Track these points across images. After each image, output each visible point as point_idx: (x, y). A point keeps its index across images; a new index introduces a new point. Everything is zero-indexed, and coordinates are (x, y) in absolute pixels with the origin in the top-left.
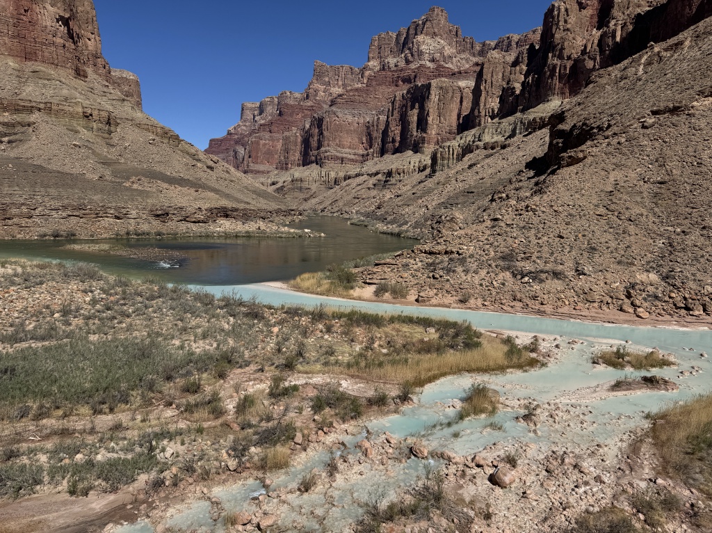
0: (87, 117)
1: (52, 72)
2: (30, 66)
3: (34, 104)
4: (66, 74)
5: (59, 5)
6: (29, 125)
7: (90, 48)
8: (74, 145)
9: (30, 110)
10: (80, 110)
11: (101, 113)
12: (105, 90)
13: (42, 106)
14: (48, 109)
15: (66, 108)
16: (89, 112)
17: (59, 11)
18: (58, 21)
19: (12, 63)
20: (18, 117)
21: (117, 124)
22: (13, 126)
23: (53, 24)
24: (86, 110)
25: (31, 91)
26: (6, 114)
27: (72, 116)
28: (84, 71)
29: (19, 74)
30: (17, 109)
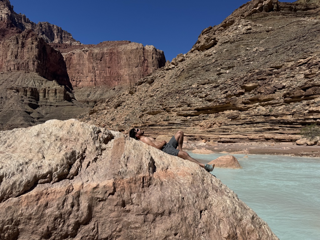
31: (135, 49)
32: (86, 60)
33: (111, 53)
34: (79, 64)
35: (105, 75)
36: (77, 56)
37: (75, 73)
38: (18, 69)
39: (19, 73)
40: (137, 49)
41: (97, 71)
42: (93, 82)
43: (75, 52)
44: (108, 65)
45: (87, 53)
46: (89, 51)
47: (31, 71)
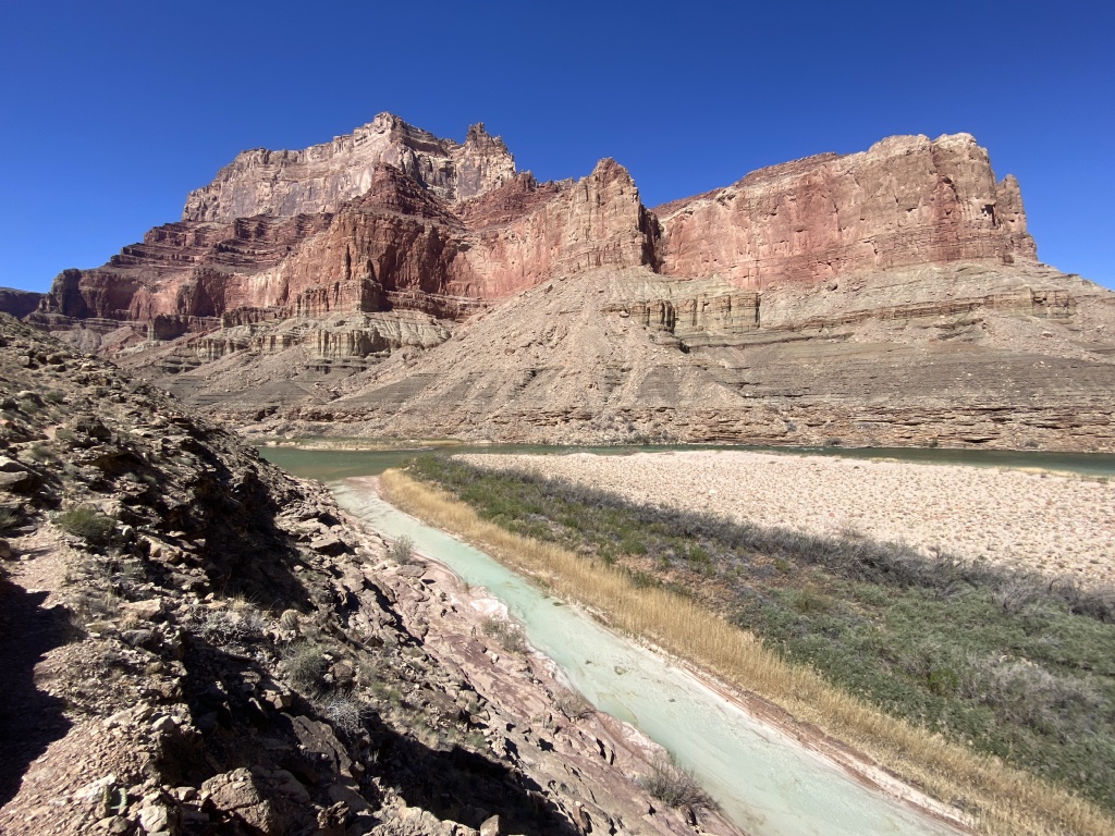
0: (1040, 302)
1: (978, 265)
2: (955, 265)
3: (972, 301)
4: (992, 264)
5: (985, 194)
6: (973, 323)
7: (1013, 230)
8: (1045, 335)
9: (971, 307)
10: (1029, 296)
11: (1058, 294)
12: (1040, 269)
13: (981, 301)
14: (988, 302)
15: (1011, 298)
16: (1043, 296)
17: (984, 201)
18: (983, 210)
19: (935, 268)
20: (953, 319)
21: (1075, 305)
22: (953, 327)
23: (978, 217)
24: (1037, 295)
25: (964, 290)
26: (942, 317)
27: (1019, 305)
28: (1009, 256)
29: (946, 276)
30: (953, 311)
31: (900, 157)
32: (729, 222)
33: (807, 188)
34: (707, 238)
35: (787, 254)
36: (700, 219)
37: (698, 262)
38: (598, 264)
39: (602, 271)
40: (909, 153)
41: (761, 248)
42: (753, 279)
43: (695, 208)
44: (796, 223)
45: (732, 203)
46: (738, 196)
47: (629, 262)
